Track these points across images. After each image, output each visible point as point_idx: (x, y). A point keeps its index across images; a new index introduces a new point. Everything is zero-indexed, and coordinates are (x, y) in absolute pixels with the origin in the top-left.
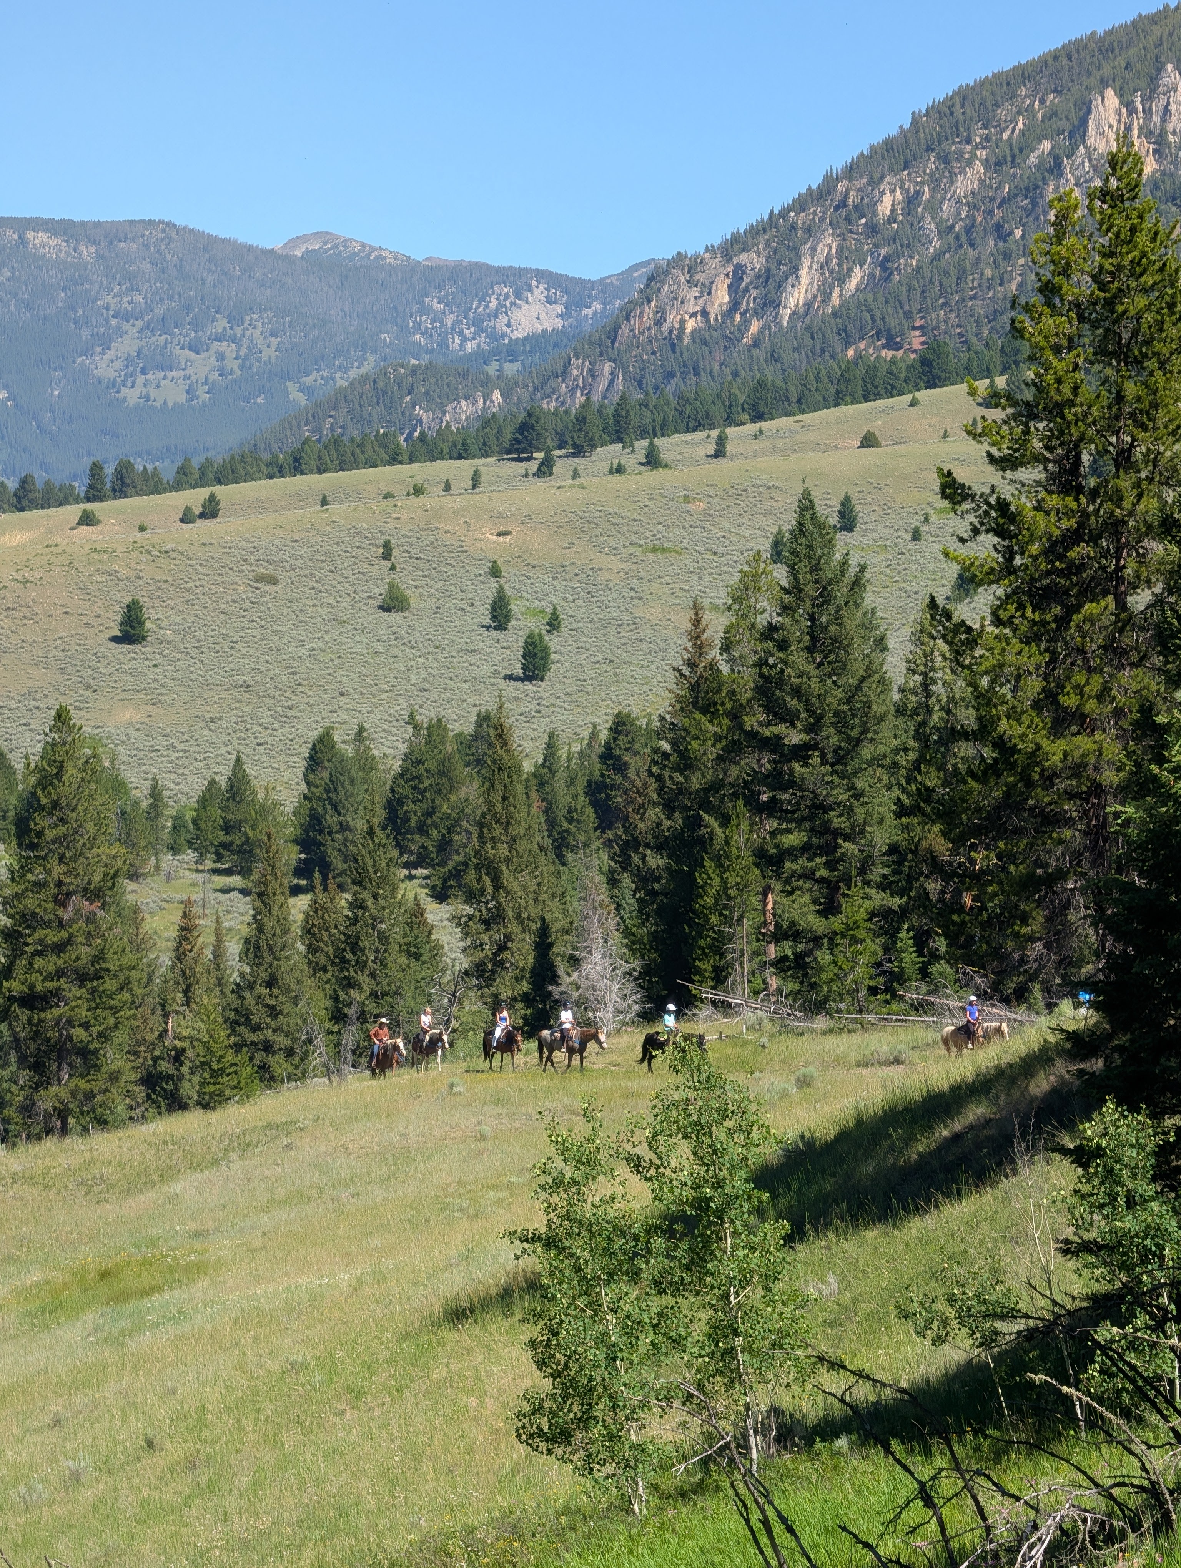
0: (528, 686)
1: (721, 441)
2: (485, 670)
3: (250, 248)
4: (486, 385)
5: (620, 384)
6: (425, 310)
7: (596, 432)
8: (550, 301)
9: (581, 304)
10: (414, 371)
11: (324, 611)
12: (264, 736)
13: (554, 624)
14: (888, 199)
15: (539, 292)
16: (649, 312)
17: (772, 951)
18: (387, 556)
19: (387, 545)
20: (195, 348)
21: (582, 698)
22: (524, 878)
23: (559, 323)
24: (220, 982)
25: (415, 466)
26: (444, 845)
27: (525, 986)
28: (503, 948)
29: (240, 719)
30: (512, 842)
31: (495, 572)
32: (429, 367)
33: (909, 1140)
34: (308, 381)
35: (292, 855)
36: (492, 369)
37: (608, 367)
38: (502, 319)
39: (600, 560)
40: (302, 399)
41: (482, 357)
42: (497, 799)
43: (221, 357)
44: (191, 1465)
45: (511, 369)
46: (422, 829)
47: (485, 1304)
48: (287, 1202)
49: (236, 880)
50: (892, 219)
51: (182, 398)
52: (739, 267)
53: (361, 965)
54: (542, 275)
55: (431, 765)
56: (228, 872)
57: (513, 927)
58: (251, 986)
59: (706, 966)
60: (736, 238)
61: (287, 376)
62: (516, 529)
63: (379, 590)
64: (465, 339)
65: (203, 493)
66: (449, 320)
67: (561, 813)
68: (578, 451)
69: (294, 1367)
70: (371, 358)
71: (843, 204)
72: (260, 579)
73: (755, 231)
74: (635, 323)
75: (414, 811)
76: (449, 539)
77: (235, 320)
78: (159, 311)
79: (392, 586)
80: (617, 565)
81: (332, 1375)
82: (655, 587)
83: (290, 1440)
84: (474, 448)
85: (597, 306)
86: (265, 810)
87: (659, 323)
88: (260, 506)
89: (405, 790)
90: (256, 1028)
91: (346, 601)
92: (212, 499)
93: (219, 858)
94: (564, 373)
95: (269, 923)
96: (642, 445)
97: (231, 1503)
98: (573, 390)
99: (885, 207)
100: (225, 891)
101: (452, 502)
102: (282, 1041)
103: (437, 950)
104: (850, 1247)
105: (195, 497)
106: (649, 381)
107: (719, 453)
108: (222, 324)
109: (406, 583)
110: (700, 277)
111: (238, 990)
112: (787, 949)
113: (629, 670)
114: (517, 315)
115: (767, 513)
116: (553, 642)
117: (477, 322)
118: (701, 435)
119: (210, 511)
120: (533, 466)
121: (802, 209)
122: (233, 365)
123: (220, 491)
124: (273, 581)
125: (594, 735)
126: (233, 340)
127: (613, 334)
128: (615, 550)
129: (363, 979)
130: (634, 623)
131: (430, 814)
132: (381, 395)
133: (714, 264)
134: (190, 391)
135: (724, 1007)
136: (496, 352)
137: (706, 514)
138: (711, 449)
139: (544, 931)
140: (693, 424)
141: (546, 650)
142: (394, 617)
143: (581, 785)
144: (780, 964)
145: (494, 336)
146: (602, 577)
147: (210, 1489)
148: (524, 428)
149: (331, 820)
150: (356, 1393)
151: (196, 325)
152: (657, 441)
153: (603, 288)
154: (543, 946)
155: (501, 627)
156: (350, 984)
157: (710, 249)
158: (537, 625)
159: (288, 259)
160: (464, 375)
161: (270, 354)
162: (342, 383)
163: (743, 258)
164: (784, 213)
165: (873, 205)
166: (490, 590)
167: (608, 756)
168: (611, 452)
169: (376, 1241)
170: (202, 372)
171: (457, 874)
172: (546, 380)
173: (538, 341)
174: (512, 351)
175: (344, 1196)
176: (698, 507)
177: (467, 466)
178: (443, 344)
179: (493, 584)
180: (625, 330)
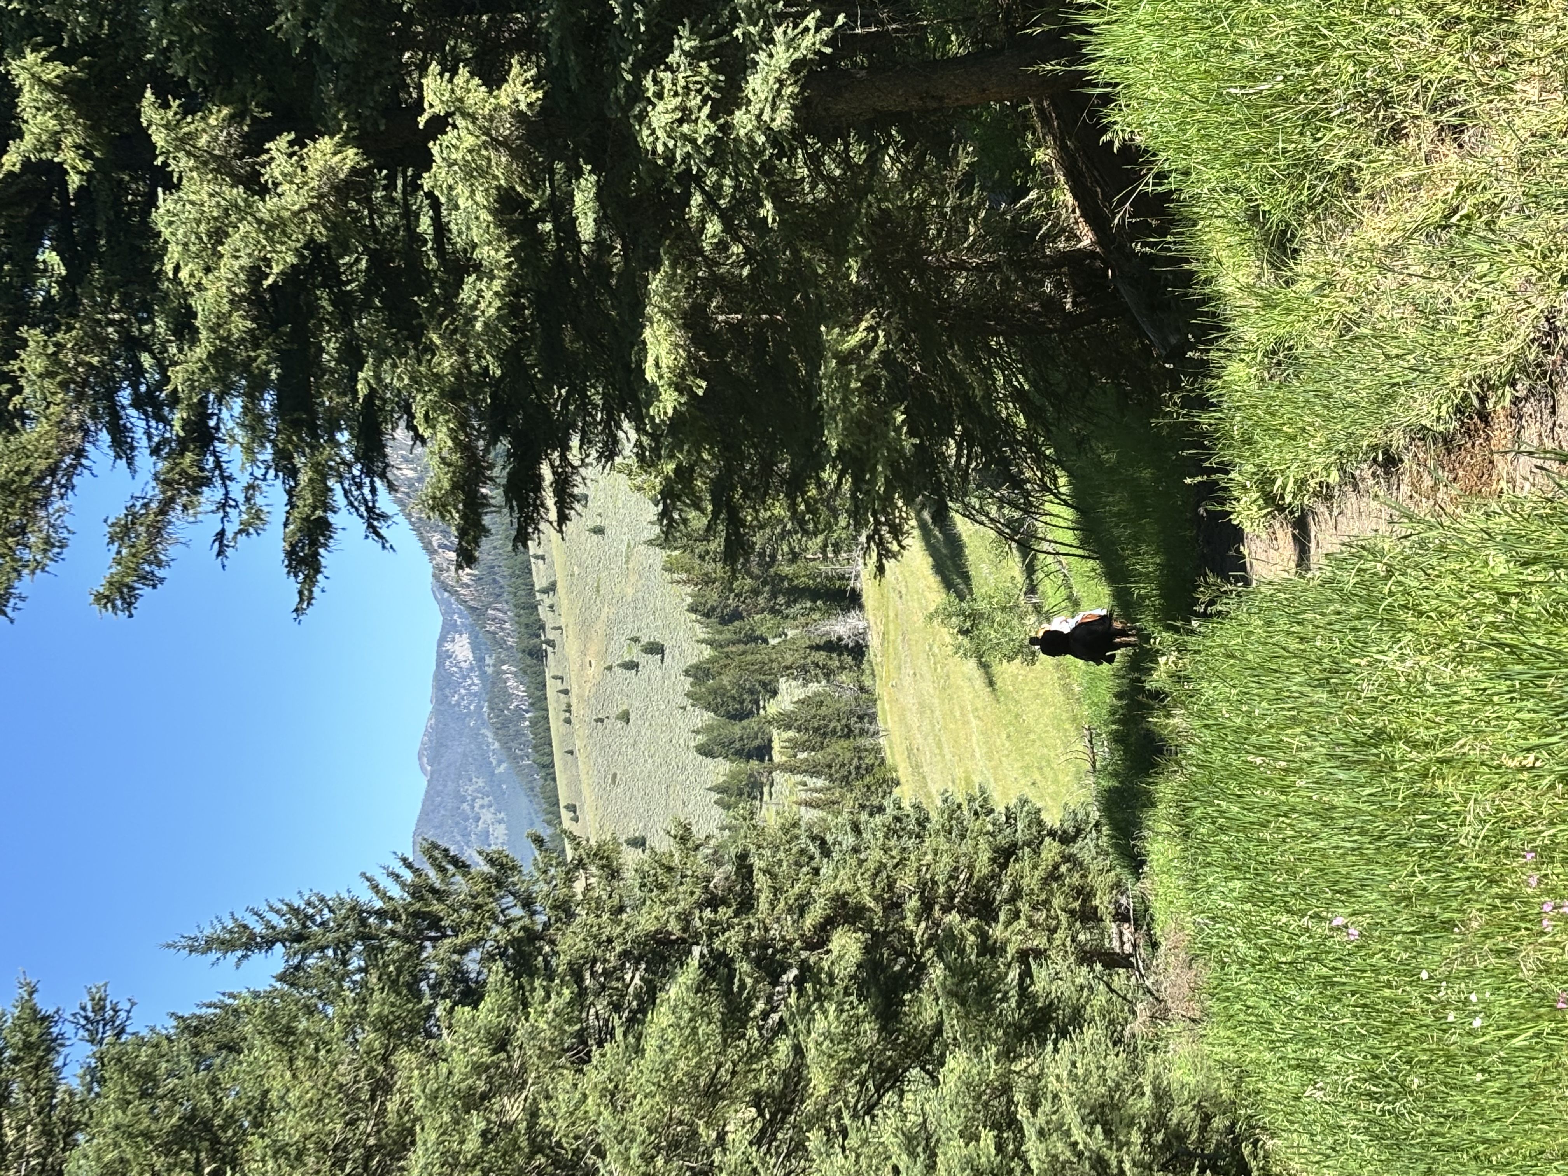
0: (667, 652)
1: (537, 557)
2: (659, 673)
3: (427, 792)
4: (499, 673)
5: (499, 606)
6: (458, 704)
7: (532, 618)
8: (453, 641)
9: (455, 625)
10: (492, 709)
11: (630, 750)
12: (692, 779)
13: (636, 640)
14: (405, 472)
15: (448, 646)
16: (463, 591)
17: (830, 555)
18: (602, 720)
19: (597, 721)
20: (478, 819)
21: (672, 626)
22: (787, 656)
23: (465, 636)
24: (829, 789)
25: (550, 708)
26: (752, 692)
27: (834, 655)
28: (817, 665)
29: (683, 790)
31: (610, 668)
32: (490, 701)
33: (935, 537)
34: (494, 762)
35: (754, 764)
36: (490, 670)
37: (490, 612)
38: (463, 664)
39: (603, 616)
40: (504, 766)
41: (483, 675)
42: (753, 668)
43: (482, 807)
44: (1040, 769)
45: (489, 660)
46: (742, 702)
47: (987, 673)
48: (941, 748)
49: (766, 790)
50: (415, 470)
51: (503, 826)
52: (440, 546)
53: (826, 726)
54: (440, 644)
55: (711, 698)
56: (762, 794)
57: (809, 661)
58: (831, 775)
59: (838, 584)
60: (425, 548)
61: (492, 774)
62: (588, 658)
63: (619, 724)
64: (473, 684)
65: (563, 812)
66: (463, 691)
67: (735, 637)
68: (542, 627)
69: (1008, 737)
70: (483, 731)
71: (407, 494)
72: (614, 781)
73: (421, 538)
74: (468, 598)
75: (733, 706)
76: (593, 690)
77: (463, 800)
78: (459, 838)
79: (617, 718)
80: (606, 609)
81: (1011, 724)
82: (617, 591)
83: (1032, 736)
84: (540, 679)
85: (456, 617)
86: (734, 775)
87: (468, 586)
88: (575, 782)
89: (722, 711)
90: (850, 773)
91: (625, 741)
92: (567, 807)
93: (755, 798)
94: (494, 633)
95: (804, 767)
96: (538, 596)
97: (1052, 755)
98: (503, 629)
99: (410, 474)
100: (771, 794)
101: (574, 690)
102: (855, 762)
103: (817, 694)
104: (970, 558)
105: (565, 815)
106: (497, 591)
107: (543, 558)
108: (465, 806)
109: (614, 712)
110: (445, 566)
111: (832, 781)
112: (830, 549)
113: (658, 604)
114: (461, 657)
115: (579, 536)
116: (645, 640)
117: (464, 678)
118: (533, 567)
119: (572, 808)
120: (550, 649)
121: (410, 514)
122: (486, 801)
123: (562, 804)
124: (615, 776)
125: (697, 621)
126: (473, 800)
127: (473, 609)
128: (600, 610)
129: (832, 725)
130: (635, 601)
131: (734, 698)
132: (504, 726)
133: (438, 559)
134: (500, 822)
135: (857, 577)
136: (480, 668)
137: (580, 566)
138: (540, 562)
139: (811, 647)
140: (527, 570)
141: (649, 643)
142: (632, 717)
143: (720, 627)
144: (836, 552)
145: (471, 669)
146: (611, 616)
147: (1048, 761)
148: (531, 654)
149: (738, 745)
150: (1017, 716)
151: (466, 819)
152: (537, 588)
153: (447, 613)
154: (818, 648)
155: (637, 665)
156: (834, 731)
157: (431, 561)
158: (636, 649)
159: (432, 773)
160: (494, 684)
161: (481, 782)
162: (497, 745)
163: (435, 544)
164: (412, 524)
165: (409, 479)
166: (618, 671)
167: (707, 615)
168: (543, 612)
169: (958, 714)
170: (490, 816)
171: (764, 685)
172: (498, 643)
173: (475, 647)
174: (480, 660)
175: (938, 727)
176: (576, 570)
177: (549, 682)
178: (475, 695)
179: (615, 669)
180: (471, 603)
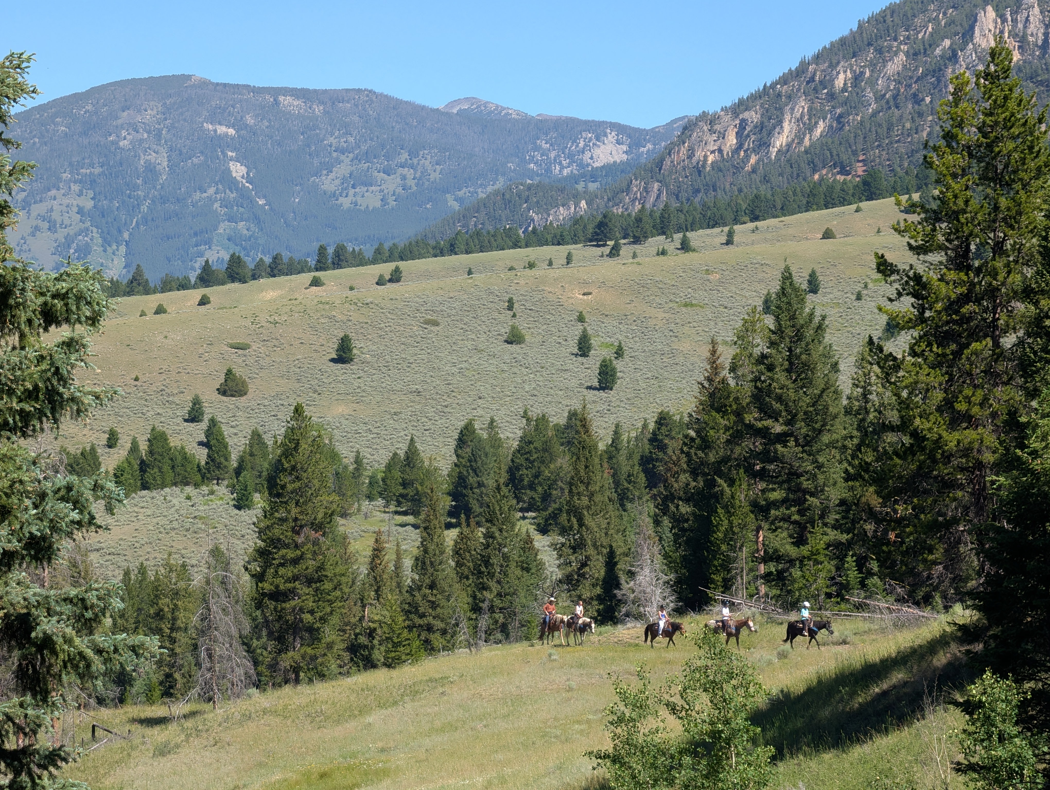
0: (602, 394)
1: (730, 234)
2: (574, 383)
3: (423, 108)
4: (576, 197)
5: (664, 197)
6: (537, 148)
7: (648, 228)
8: (619, 142)
9: (639, 145)
10: (529, 188)
11: (469, 344)
12: (429, 425)
13: (619, 353)
14: (842, 76)
15: (612, 137)
16: (684, 150)
17: (762, 569)
18: (510, 308)
19: (510, 301)
20: (387, 172)
21: (638, 402)
22: (599, 519)
23: (625, 157)
24: (399, 585)
25: (530, 249)
26: (546, 497)
27: (598, 590)
28: (584, 565)
29: (414, 414)
30: (591, 496)
31: (581, 319)
32: (539, 185)
33: (853, 694)
34: (460, 194)
35: (446, 503)
36: (580, 187)
37: (656, 185)
38: (588, 155)
39: (650, 311)
40: (456, 206)
41: (574, 179)
42: (581, 467)
43: (404, 178)
45: (593, 187)
46: (532, 487)
48: (442, 730)
49: (410, 519)
50: (844, 90)
51: (378, 204)
52: (743, 121)
53: (491, 575)
54: (615, 126)
55: (538, 444)
56: (405, 513)
57: (591, 551)
58: (419, 588)
59: (718, 578)
60: (741, 102)
61: (446, 191)
62: (595, 291)
63: (505, 330)
64: (562, 168)
65: (391, 266)
66: (553, 155)
67: (623, 477)
68: (637, 240)
70: (501, 179)
71: (812, 79)
72: (428, 322)
73: (754, 97)
74: (675, 157)
75: (526, 474)
76: (551, 297)
77: (413, 154)
78: (364, 148)
79: (513, 328)
80: (661, 315)
82: (686, 329)
84: (568, 238)
85: (650, 146)
86: (429, 473)
87: (690, 157)
88: (427, 275)
89: (520, 460)
90: (422, 616)
91: (483, 337)
92: (397, 270)
93: (399, 504)
94: (628, 190)
95: (431, 547)
96: (678, 237)
98: (633, 201)
99: (840, 82)
100: (403, 525)
101: (553, 273)
102: (439, 624)
103: (540, 566)
104: (813, 764)
105: (386, 268)
106: (684, 195)
107: (729, 242)
108: (405, 156)
109: (523, 325)
110: (717, 127)
111: (411, 591)
112: (772, 567)
113: (668, 384)
114: (597, 152)
115: (760, 281)
116: (619, 365)
117: (571, 156)
118: (717, 230)
119: (396, 278)
120: (607, 250)
121: (785, 83)
122: (411, 183)
123: (402, 265)
124: (436, 324)
125: (645, 426)
126: (412, 167)
127: (660, 164)
128: (660, 305)
129: (492, 584)
130: (672, 353)
131: (536, 476)
132: (507, 203)
133: (726, 118)
134: (383, 200)
136: (583, 176)
137: (721, 282)
138: (724, 239)
139: (611, 554)
140: (712, 223)
141: (614, 370)
142: (514, 348)
143: (636, 458)
144: (767, 577)
145: (581, 165)
146: (651, 322)
148: (601, 225)
149: (472, 480)
151: (388, 157)
152: (688, 234)
153: (654, 135)
154: (611, 564)
155: (584, 355)
156: (484, 588)
157: (724, 109)
158: (608, 354)
159: (448, 115)
160: (562, 190)
161: (435, 176)
162: (482, 195)
163: (746, 115)
164: (773, 86)
165: (832, 81)
166: (577, 330)
167: (654, 439)
168: (658, 241)
169: (500, 756)
170: (391, 189)
171: (555, 516)
172: (616, 194)
173: (609, 169)
174: (594, 175)
175: (479, 726)
176: (715, 277)
177: (563, 250)
178: (548, 170)
179: (580, 327)
180: (667, 162)
